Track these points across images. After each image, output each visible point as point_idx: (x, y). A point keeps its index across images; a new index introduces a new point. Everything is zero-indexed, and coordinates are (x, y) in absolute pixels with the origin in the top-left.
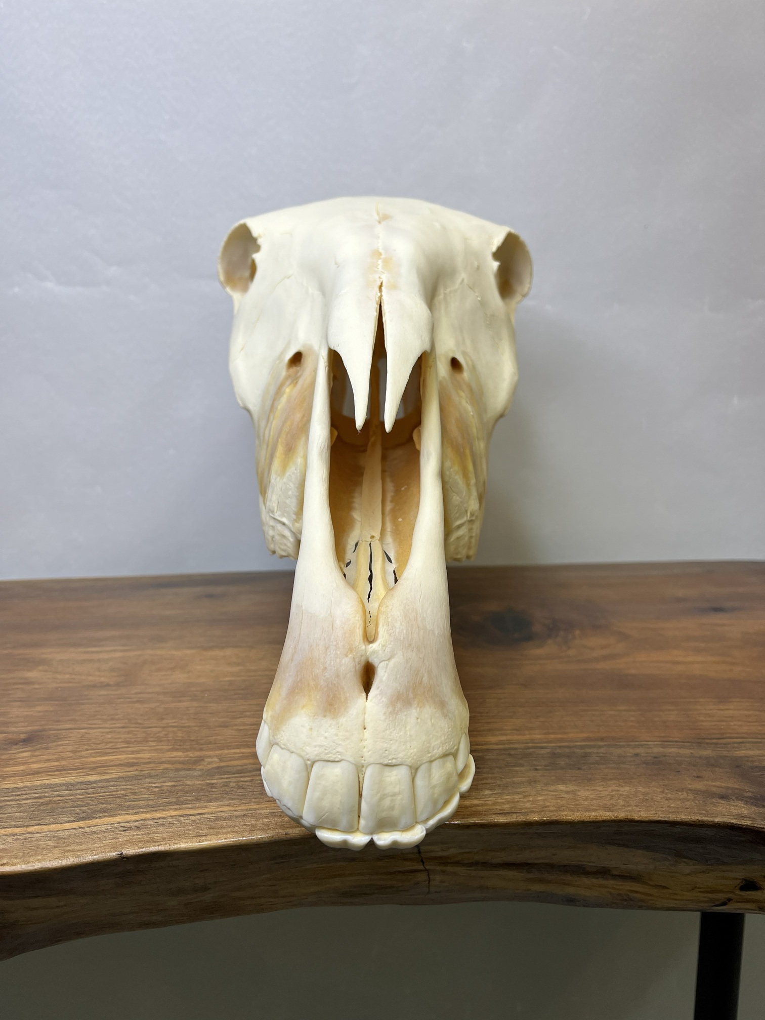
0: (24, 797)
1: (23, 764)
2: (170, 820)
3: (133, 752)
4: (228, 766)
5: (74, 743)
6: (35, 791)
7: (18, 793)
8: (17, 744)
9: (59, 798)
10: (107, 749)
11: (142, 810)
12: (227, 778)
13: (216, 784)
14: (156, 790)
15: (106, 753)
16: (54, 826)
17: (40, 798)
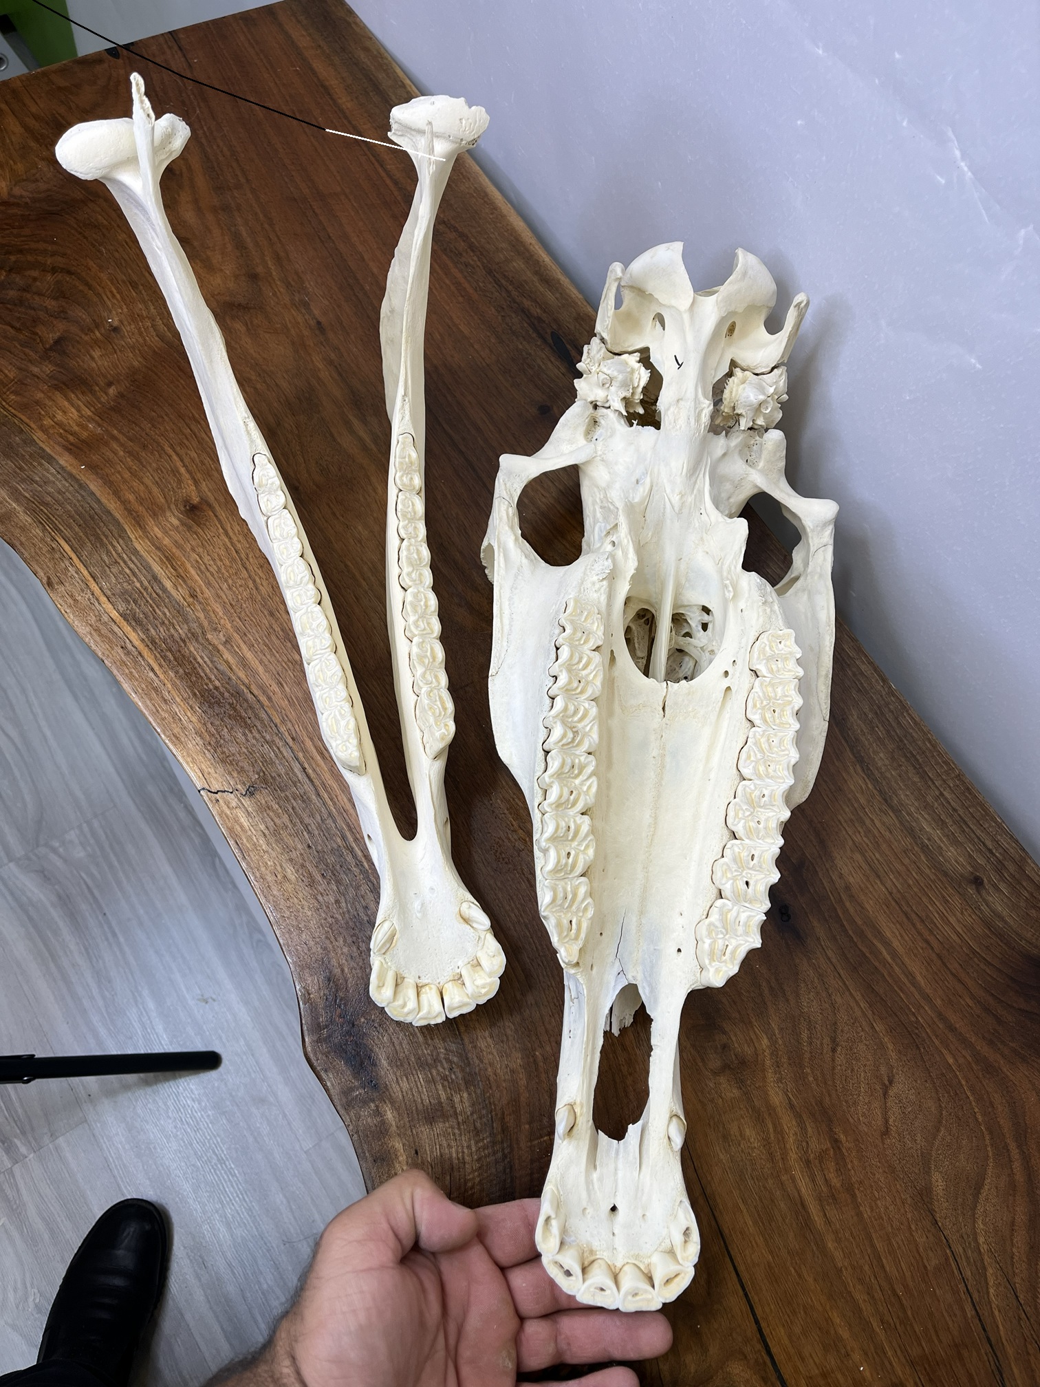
0: (132, 566)
1: (166, 532)
2: (143, 663)
3: (209, 584)
4: (218, 651)
5: (204, 538)
6: (139, 565)
7: (133, 558)
8: (185, 506)
9: (138, 585)
10: (205, 564)
11: (146, 640)
12: (205, 662)
13: (195, 659)
14: (172, 630)
15: (199, 568)
16: (110, 606)
17: (134, 574)
